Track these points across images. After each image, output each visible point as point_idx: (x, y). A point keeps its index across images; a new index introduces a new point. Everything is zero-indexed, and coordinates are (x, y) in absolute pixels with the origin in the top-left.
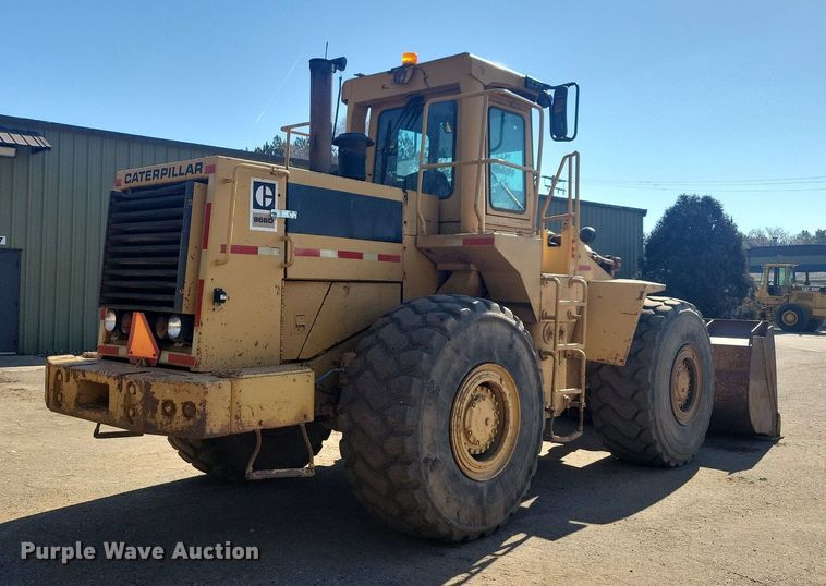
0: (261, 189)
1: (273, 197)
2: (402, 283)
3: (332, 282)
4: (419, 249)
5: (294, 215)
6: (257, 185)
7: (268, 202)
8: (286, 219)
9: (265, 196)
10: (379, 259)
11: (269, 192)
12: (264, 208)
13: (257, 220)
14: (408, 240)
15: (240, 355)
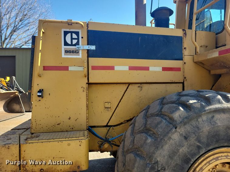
0: (69, 35)
1: (78, 39)
2: (183, 83)
3: (129, 84)
4: (196, 63)
5: (93, 48)
6: (66, 33)
7: (75, 42)
8: (88, 50)
9: (72, 39)
10: (163, 70)
11: (74, 36)
12: (72, 45)
13: (66, 52)
14: (187, 58)
15: (59, 124)
